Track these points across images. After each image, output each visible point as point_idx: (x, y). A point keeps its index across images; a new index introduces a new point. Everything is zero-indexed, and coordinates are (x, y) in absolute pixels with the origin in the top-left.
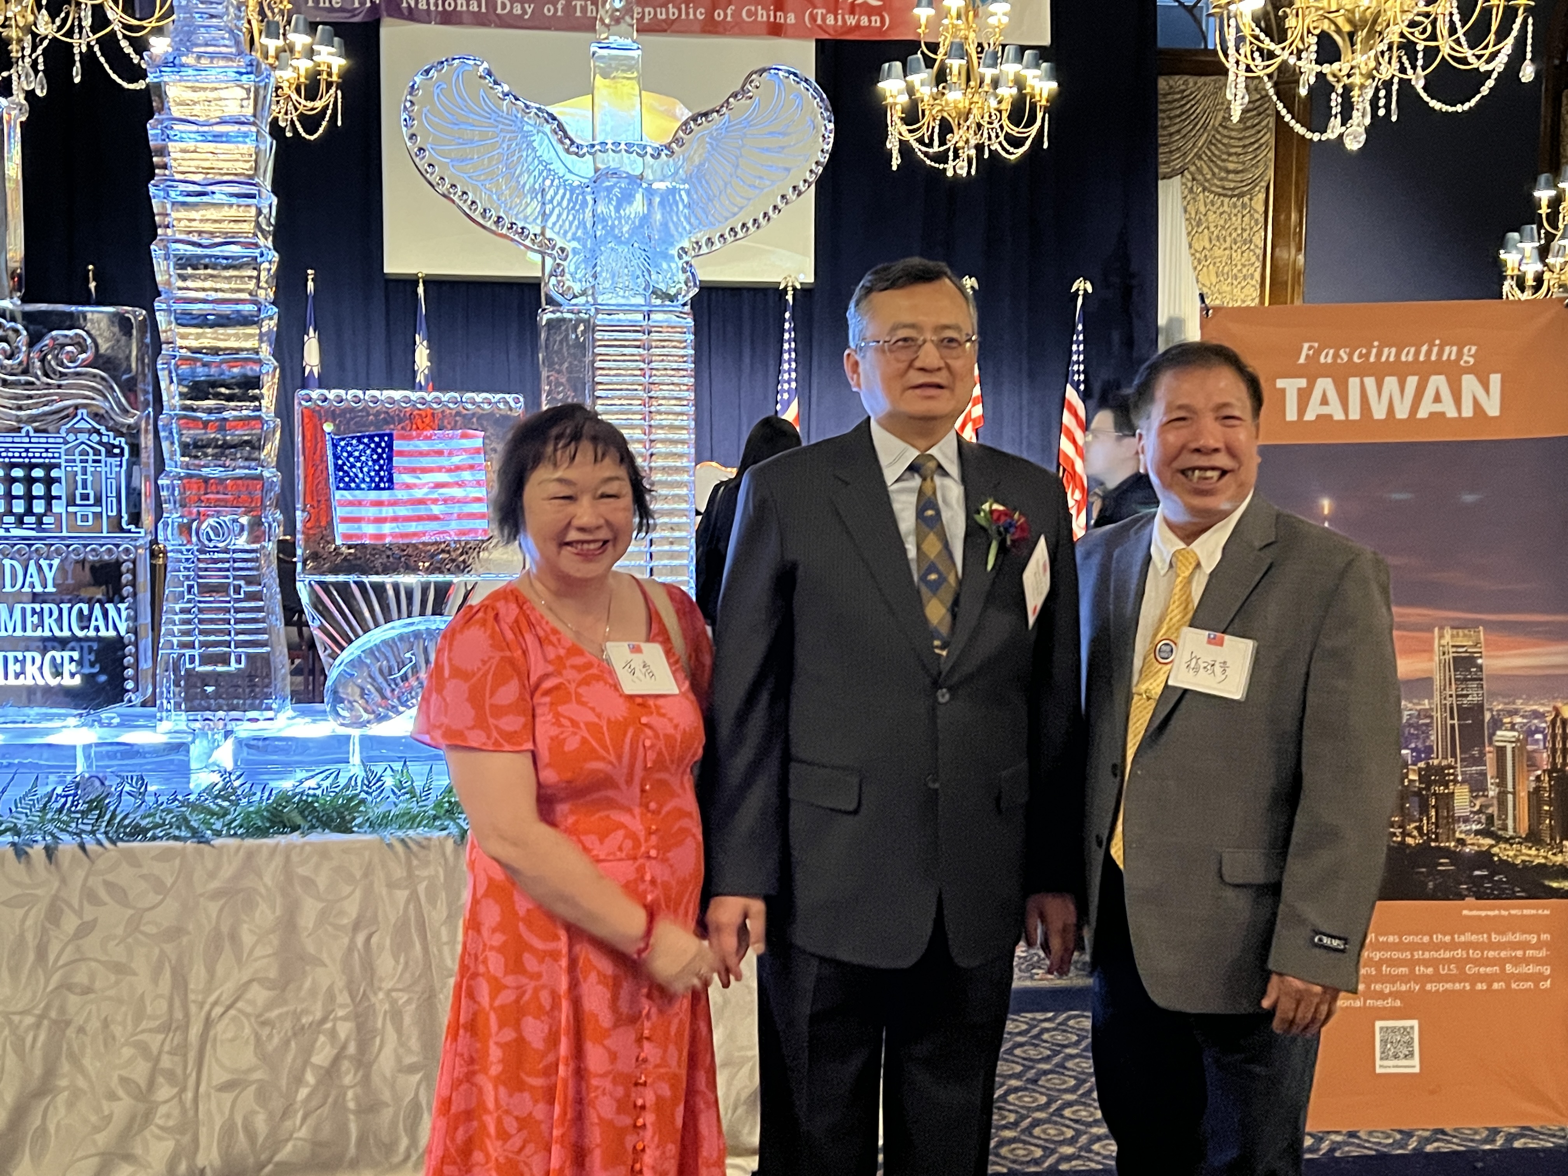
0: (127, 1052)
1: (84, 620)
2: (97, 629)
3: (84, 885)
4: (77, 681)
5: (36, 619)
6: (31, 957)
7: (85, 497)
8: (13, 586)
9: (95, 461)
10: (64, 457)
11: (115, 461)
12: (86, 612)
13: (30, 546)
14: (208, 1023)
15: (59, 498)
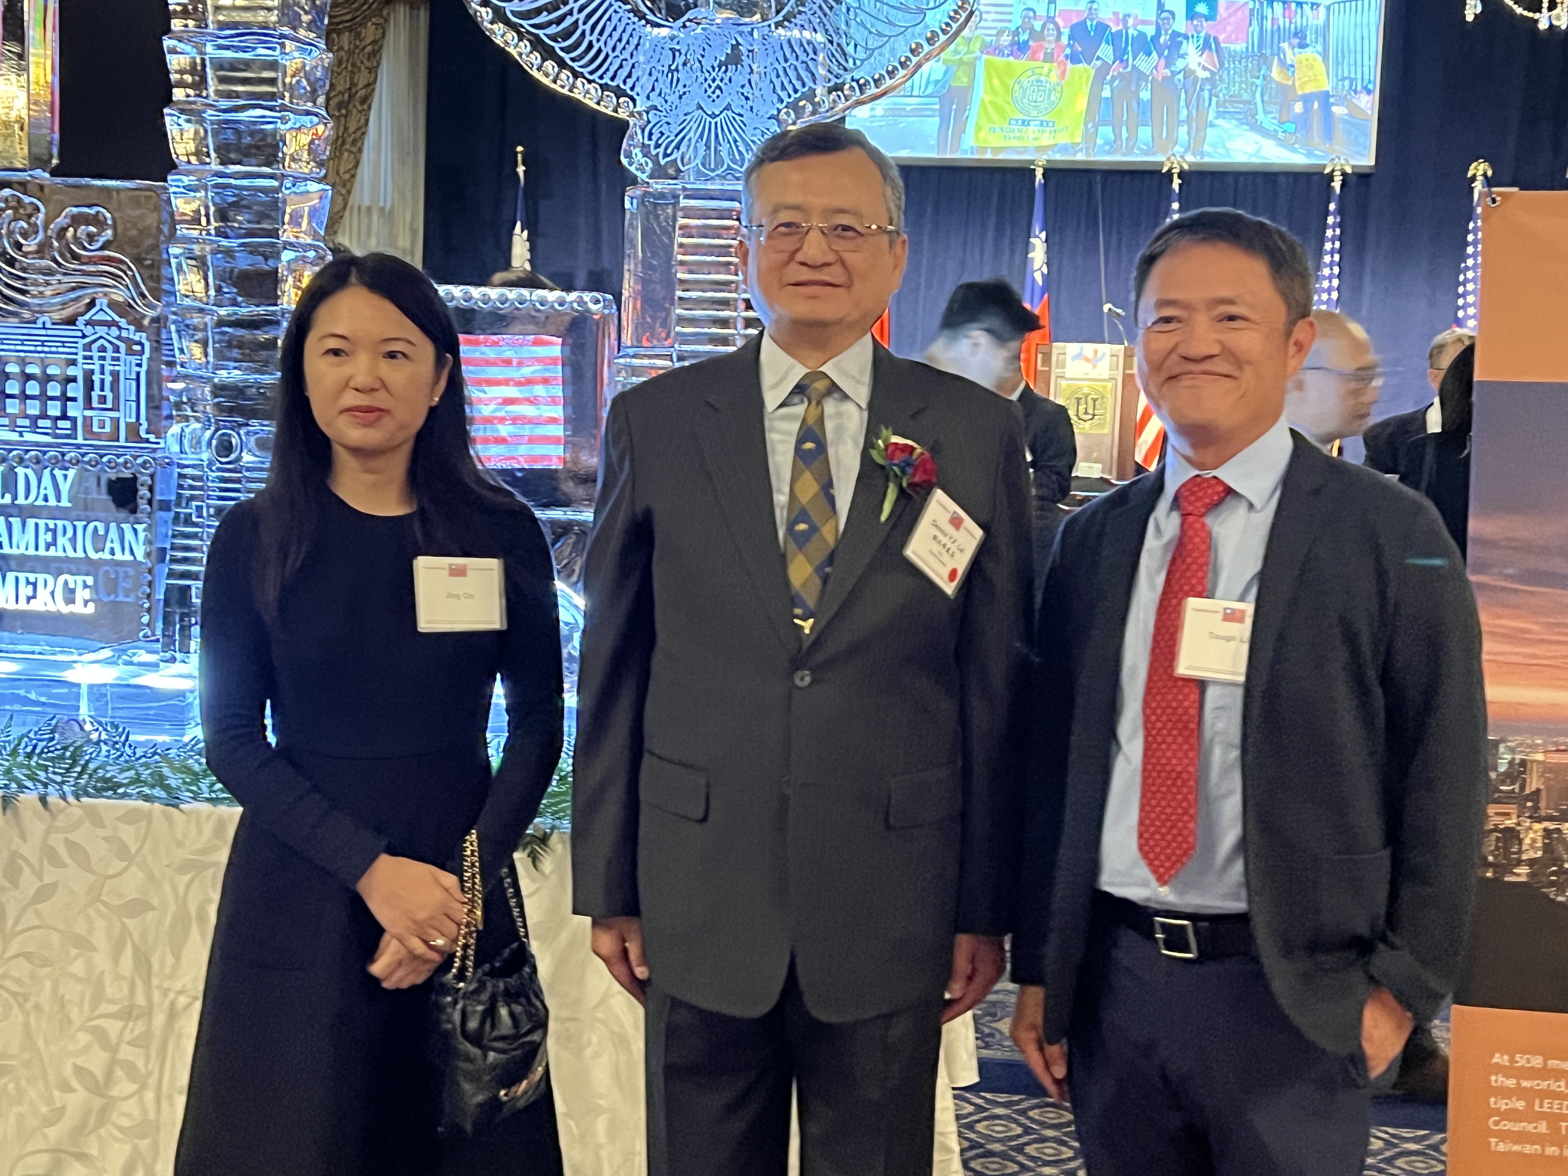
0: (83, 1038)
1: (99, 542)
2: (112, 552)
4: (91, 608)
5: (49, 537)
7: (103, 399)
8: (27, 498)
9: (114, 359)
10: (82, 353)
11: (134, 359)
12: (101, 532)
13: (45, 453)
15: (76, 400)
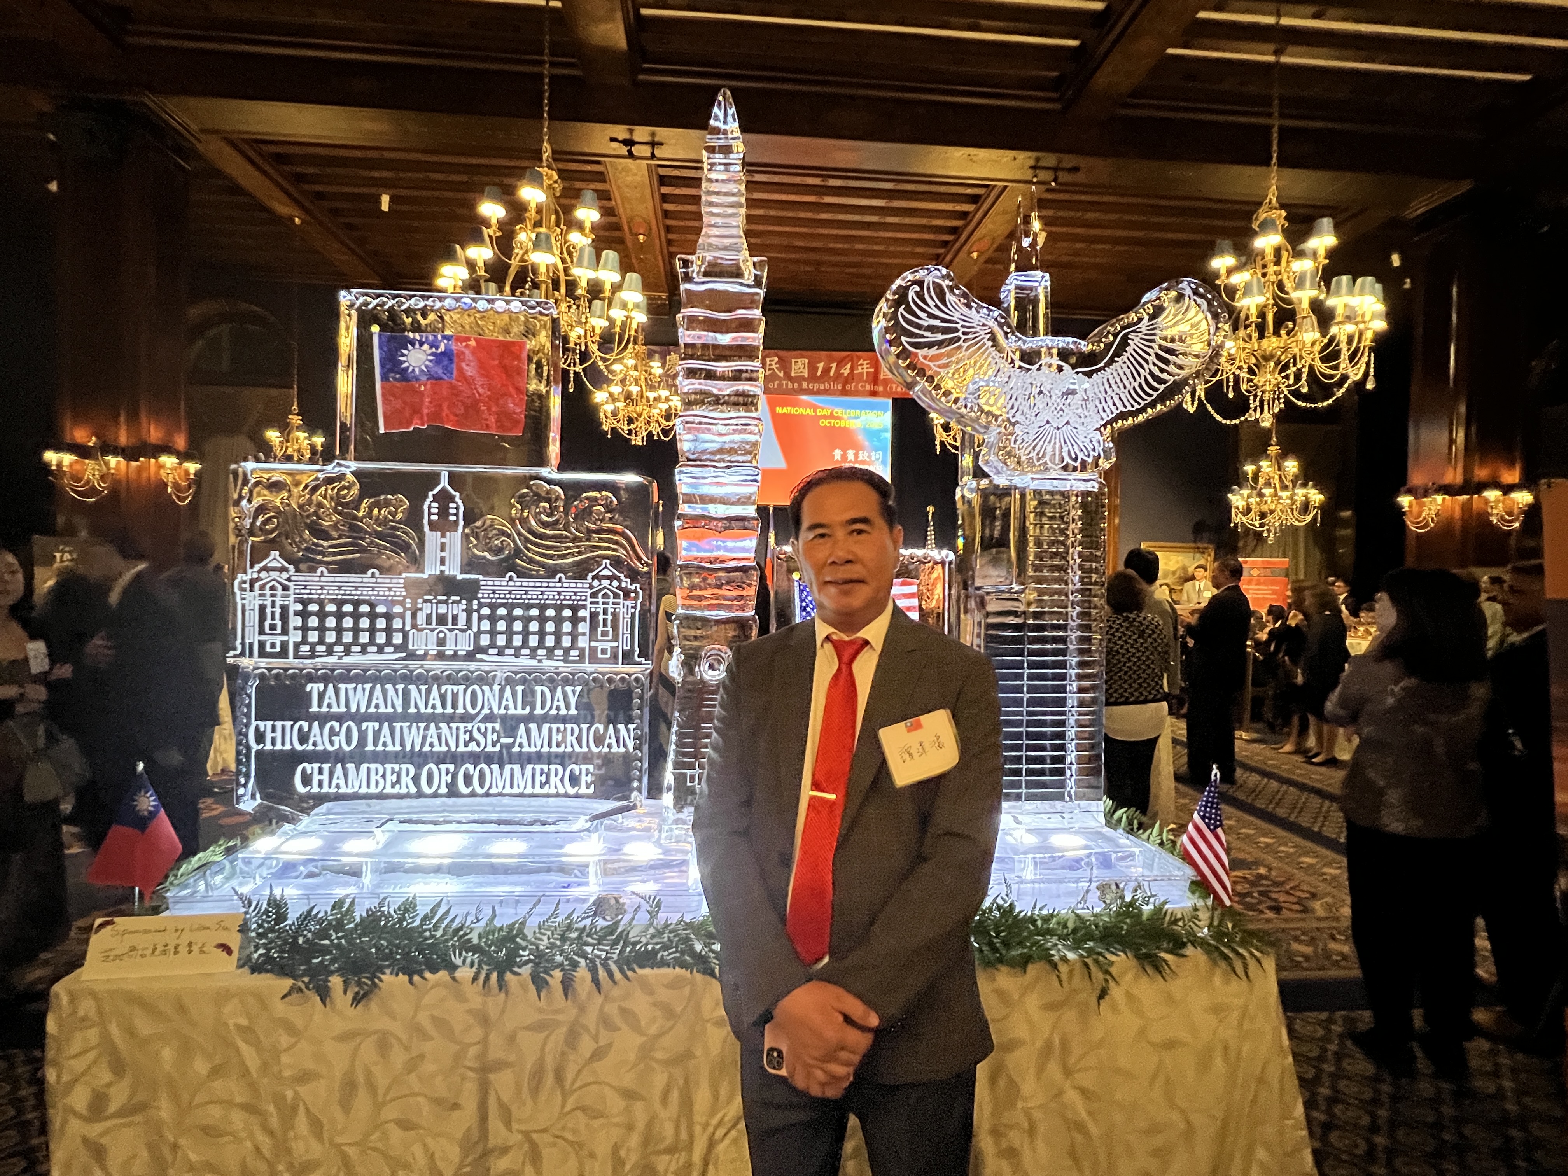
1: (600, 740)
2: (610, 746)
3: (601, 1010)
4: (592, 789)
5: (560, 737)
6: (550, 1079)
7: (605, 633)
8: (542, 709)
9: (614, 603)
10: (589, 600)
11: (629, 603)
12: (602, 731)
13: (558, 674)
14: (712, 1144)
15: (584, 634)
